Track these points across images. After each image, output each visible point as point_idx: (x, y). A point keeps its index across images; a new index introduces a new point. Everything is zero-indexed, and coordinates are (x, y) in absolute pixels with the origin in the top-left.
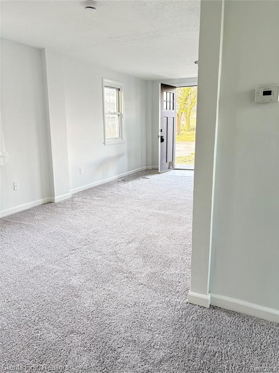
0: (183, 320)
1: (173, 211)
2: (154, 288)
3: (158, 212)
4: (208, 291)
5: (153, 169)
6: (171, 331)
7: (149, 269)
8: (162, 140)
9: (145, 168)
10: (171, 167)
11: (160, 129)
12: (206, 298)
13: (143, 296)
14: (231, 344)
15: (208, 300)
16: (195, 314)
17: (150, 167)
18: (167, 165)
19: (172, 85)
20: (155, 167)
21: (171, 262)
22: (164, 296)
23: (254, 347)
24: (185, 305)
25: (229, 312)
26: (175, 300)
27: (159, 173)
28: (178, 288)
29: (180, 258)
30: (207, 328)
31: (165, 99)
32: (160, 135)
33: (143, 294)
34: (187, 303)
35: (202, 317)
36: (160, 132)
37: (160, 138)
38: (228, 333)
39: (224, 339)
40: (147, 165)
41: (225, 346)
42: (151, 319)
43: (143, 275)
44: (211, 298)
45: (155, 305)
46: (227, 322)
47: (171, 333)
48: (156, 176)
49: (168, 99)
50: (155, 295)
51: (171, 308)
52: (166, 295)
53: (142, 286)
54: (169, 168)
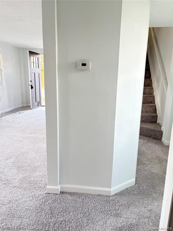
0: (43, 206)
1: (39, 134)
2: (24, 188)
3: (29, 135)
4: (58, 183)
5: (27, 106)
6: (34, 215)
7: (21, 175)
8: (32, 88)
9: (21, 106)
10: (39, 105)
11: (30, 81)
12: (58, 188)
13: (16, 195)
14: (71, 214)
15: (59, 189)
16: (51, 200)
17: (25, 105)
18: (36, 104)
19: (37, 52)
20: (28, 105)
21: (37, 168)
22: (31, 192)
23: (85, 212)
24: (45, 195)
25: (71, 194)
26: (38, 193)
27: (31, 109)
28: (40, 184)
29: (43, 165)
30: (57, 207)
31: (32, 61)
32: (30, 84)
33: (16, 193)
34: (46, 194)
35: (55, 201)
36: (30, 82)
37: (30, 86)
38: (70, 207)
39: (67, 211)
40: (22, 103)
41: (68, 216)
42: (21, 210)
43: (17, 180)
44: (61, 187)
45: (24, 199)
46: (70, 200)
47: (34, 216)
48: (29, 111)
49: (35, 61)
50: (25, 192)
51: (35, 199)
52: (32, 191)
53: (15, 188)
54: (38, 106)
